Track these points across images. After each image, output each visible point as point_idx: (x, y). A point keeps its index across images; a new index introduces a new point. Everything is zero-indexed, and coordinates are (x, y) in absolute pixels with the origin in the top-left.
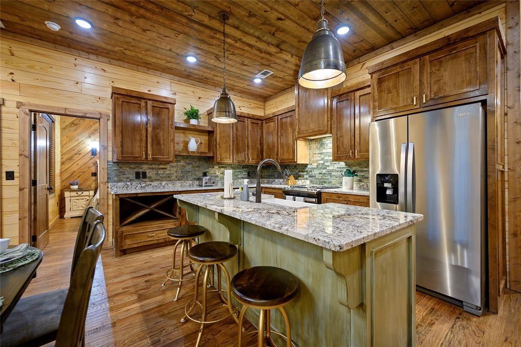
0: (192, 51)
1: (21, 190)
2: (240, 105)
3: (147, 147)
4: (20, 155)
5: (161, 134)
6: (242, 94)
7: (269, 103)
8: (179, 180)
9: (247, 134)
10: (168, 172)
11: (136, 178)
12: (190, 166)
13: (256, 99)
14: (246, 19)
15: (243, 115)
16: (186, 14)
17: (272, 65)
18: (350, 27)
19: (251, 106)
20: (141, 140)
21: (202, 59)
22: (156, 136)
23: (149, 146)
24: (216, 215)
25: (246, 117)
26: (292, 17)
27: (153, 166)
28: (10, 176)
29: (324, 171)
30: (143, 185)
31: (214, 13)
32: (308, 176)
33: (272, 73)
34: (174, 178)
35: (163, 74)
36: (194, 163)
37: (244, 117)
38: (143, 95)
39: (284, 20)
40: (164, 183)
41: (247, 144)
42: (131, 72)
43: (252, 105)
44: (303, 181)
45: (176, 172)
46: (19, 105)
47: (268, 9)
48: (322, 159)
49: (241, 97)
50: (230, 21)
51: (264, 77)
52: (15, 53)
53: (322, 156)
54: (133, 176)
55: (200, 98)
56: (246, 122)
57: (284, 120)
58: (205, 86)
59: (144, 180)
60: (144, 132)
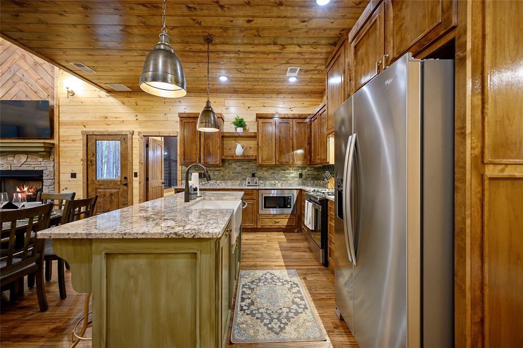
0: (223, 72)
1: (140, 183)
2: (291, 106)
3: (200, 154)
4: (139, 163)
5: (210, 143)
6: (292, 95)
8: (230, 179)
9: (291, 134)
10: (222, 173)
12: (240, 168)
13: (310, 97)
14: (225, 34)
15: (287, 117)
16: (187, 49)
17: (290, 61)
19: (304, 105)
20: (197, 149)
21: (231, 76)
22: (207, 145)
23: (202, 153)
25: (291, 118)
27: (211, 169)
28: (136, 175)
30: (203, 183)
31: (202, 40)
34: (227, 178)
35: (218, 94)
36: (243, 166)
37: (289, 118)
39: (254, 20)
40: (218, 182)
42: (196, 99)
43: (306, 104)
45: (228, 173)
46: (139, 134)
47: (232, 19)
49: (292, 98)
50: (217, 40)
51: (296, 74)
52: (138, 103)
55: (249, 108)
56: (291, 123)
57: (322, 115)
58: (254, 96)
60: (198, 143)
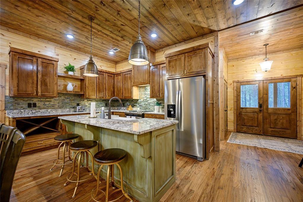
0: (71, 32)
2: (101, 65)
3: (37, 88)
5: (48, 80)
6: (102, 59)
7: (118, 65)
8: (60, 108)
9: (105, 82)
10: (52, 103)
11: (28, 107)
12: (68, 100)
13: (111, 62)
14: (104, 22)
16: (68, 13)
17: (119, 46)
18: (157, 34)
19: (107, 66)
20: (33, 83)
21: (77, 37)
22: (45, 81)
23: (39, 87)
24: (86, 126)
26: (129, 25)
27: (42, 100)
29: (146, 103)
30: (33, 112)
32: (138, 106)
33: (120, 50)
34: (57, 107)
35: (49, 42)
36: (70, 98)
37: (104, 72)
38: (35, 54)
39: (125, 26)
40: (49, 110)
41: (105, 87)
43: (108, 66)
44: (136, 108)
45: (58, 103)
47: (116, 19)
48: (146, 97)
49: (102, 60)
50: (95, 21)
51: (115, 51)
53: (146, 96)
54: (26, 106)
55: (75, 59)
56: (105, 75)
57: (126, 75)
58: (79, 52)
59: (35, 108)
60: (35, 78)
